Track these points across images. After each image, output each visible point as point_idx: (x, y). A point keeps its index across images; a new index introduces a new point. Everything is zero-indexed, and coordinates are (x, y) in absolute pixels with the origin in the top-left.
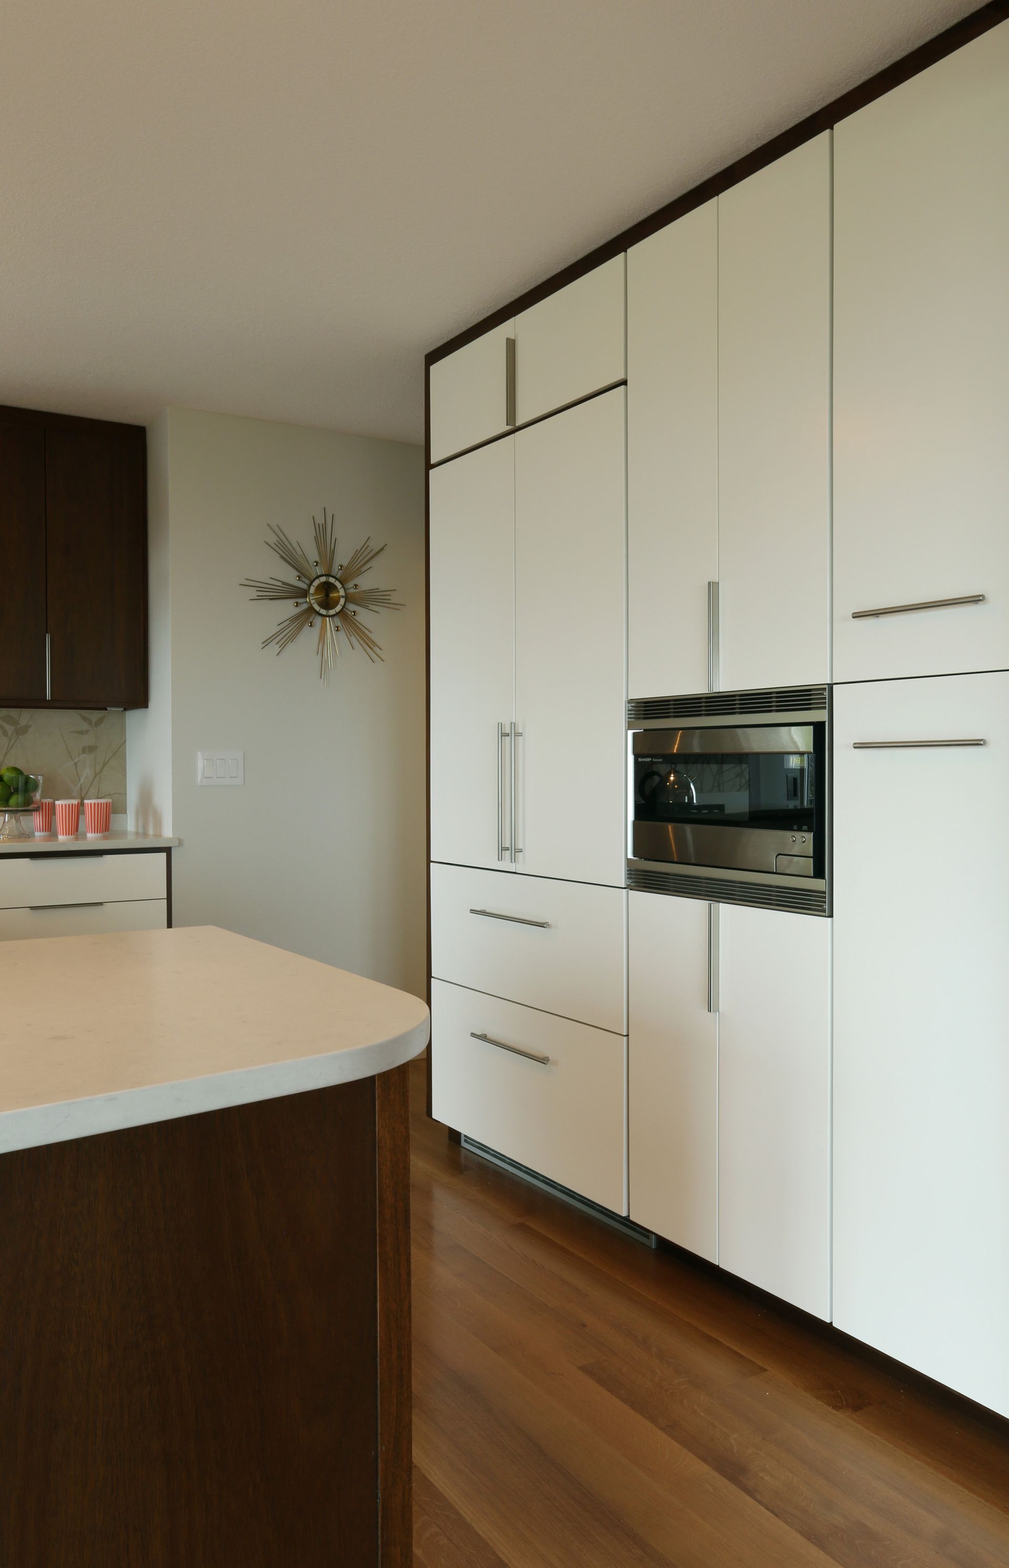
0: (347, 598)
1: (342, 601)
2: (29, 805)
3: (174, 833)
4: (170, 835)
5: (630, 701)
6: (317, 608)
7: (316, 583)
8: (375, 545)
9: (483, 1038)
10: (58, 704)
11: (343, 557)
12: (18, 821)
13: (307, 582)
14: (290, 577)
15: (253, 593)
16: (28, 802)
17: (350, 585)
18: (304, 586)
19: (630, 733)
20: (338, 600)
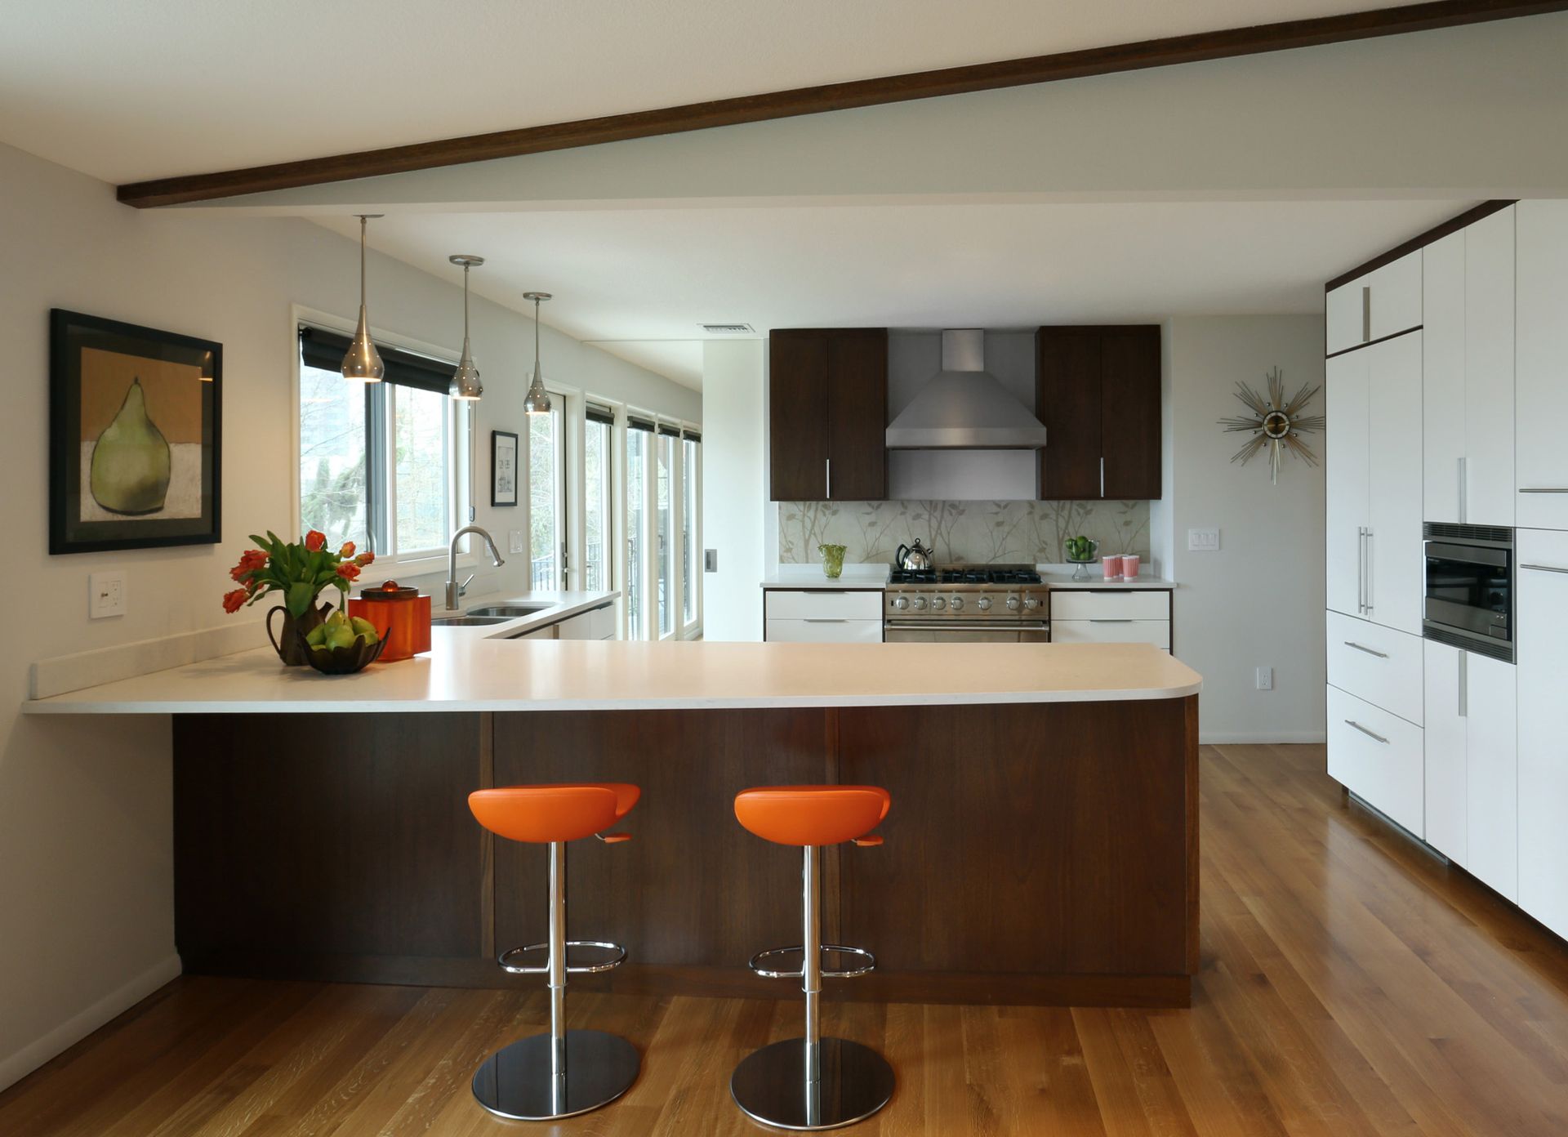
0: (1291, 425)
1: (1287, 428)
2: (1089, 559)
3: (1174, 580)
4: (1172, 581)
5: (1424, 523)
6: (1269, 433)
7: (1269, 417)
8: (1311, 388)
9: (1353, 724)
10: (1107, 497)
11: (1288, 398)
12: (1085, 567)
13: (1263, 417)
14: (1251, 414)
15: (1226, 427)
16: (1090, 557)
17: (1294, 416)
18: (1262, 421)
19: (1424, 542)
20: (1284, 427)
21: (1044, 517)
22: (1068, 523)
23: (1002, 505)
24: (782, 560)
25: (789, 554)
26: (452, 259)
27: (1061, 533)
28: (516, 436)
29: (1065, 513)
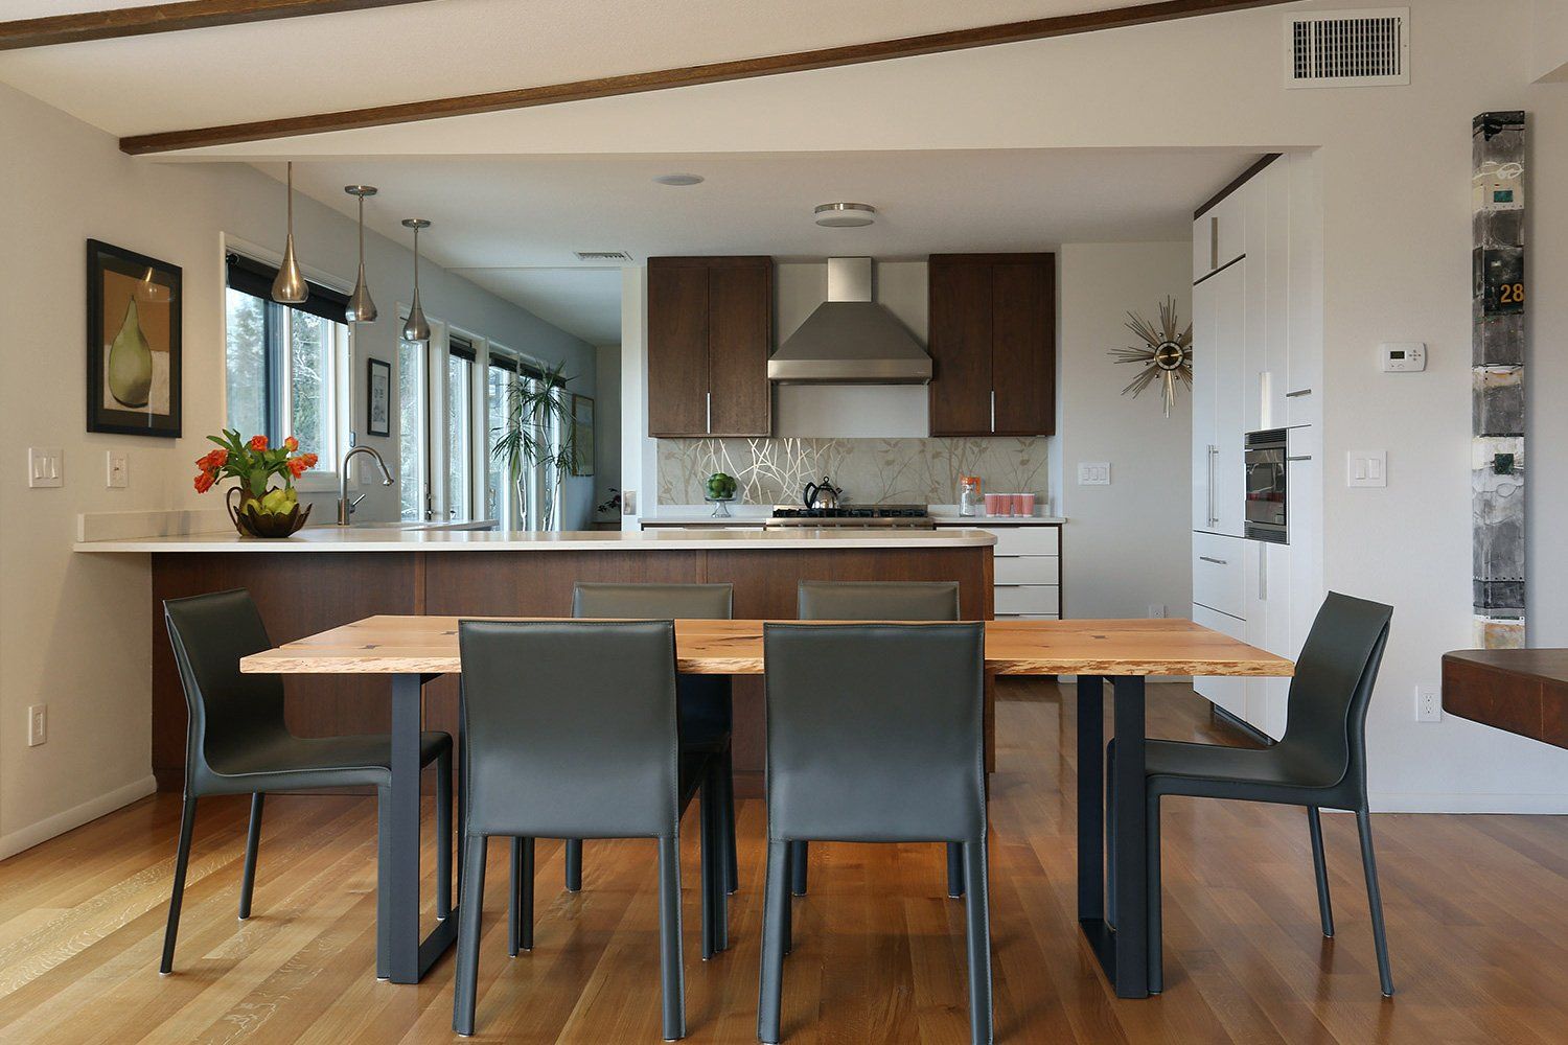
0: (1184, 357)
1: (1180, 359)
3: (1064, 514)
4: (1062, 516)
5: (1246, 434)
6: (1162, 365)
7: (1161, 348)
10: (998, 433)
11: (1181, 329)
13: (1155, 348)
15: (1116, 359)
17: (1187, 347)
18: (1153, 351)
19: (1246, 451)
20: (1177, 358)
21: (936, 455)
22: (961, 462)
23: (892, 443)
24: (660, 502)
25: (668, 496)
26: (348, 189)
27: (954, 472)
28: (388, 365)
29: (959, 452)
